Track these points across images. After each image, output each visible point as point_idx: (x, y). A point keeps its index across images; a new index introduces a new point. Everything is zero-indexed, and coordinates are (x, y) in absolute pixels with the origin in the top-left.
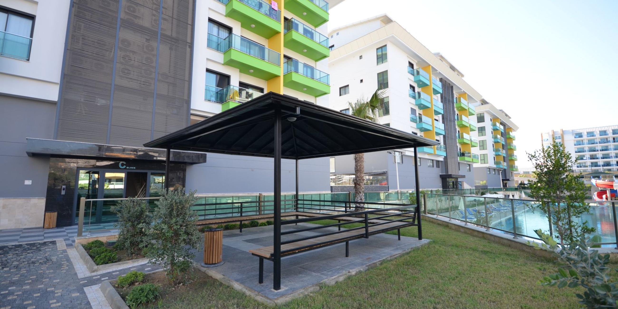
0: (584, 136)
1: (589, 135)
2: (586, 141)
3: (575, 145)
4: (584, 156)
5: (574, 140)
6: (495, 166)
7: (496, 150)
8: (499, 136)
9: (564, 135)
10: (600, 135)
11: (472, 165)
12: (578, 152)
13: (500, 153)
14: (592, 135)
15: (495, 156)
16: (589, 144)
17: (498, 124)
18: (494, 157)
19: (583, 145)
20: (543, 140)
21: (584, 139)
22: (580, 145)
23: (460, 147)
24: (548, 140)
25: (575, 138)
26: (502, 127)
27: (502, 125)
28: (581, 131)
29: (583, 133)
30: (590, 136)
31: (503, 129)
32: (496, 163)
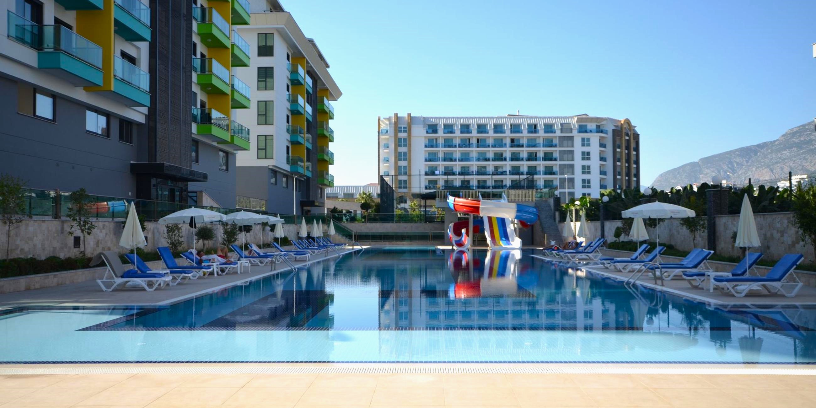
0: (439, 131)
1: (446, 131)
2: (441, 141)
3: (426, 146)
4: (436, 168)
5: (425, 137)
6: (287, 168)
7: (293, 131)
8: (301, 101)
9: (412, 126)
10: (462, 132)
11: (234, 155)
12: (429, 161)
13: (300, 140)
14: (450, 130)
15: (290, 145)
16: (445, 146)
17: (301, 71)
18: (288, 148)
19: (437, 147)
20: (380, 131)
21: (439, 137)
22: (432, 146)
23: (205, 99)
24: (387, 131)
25: (427, 132)
26: (309, 81)
27: (311, 78)
28: (437, 121)
29: (438, 126)
30: (448, 133)
31: (311, 85)
32: (293, 161)
